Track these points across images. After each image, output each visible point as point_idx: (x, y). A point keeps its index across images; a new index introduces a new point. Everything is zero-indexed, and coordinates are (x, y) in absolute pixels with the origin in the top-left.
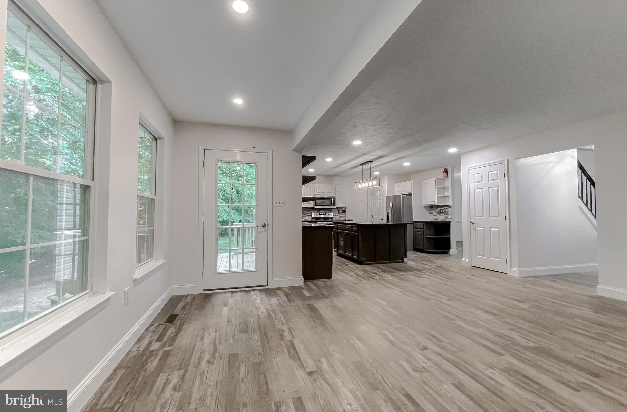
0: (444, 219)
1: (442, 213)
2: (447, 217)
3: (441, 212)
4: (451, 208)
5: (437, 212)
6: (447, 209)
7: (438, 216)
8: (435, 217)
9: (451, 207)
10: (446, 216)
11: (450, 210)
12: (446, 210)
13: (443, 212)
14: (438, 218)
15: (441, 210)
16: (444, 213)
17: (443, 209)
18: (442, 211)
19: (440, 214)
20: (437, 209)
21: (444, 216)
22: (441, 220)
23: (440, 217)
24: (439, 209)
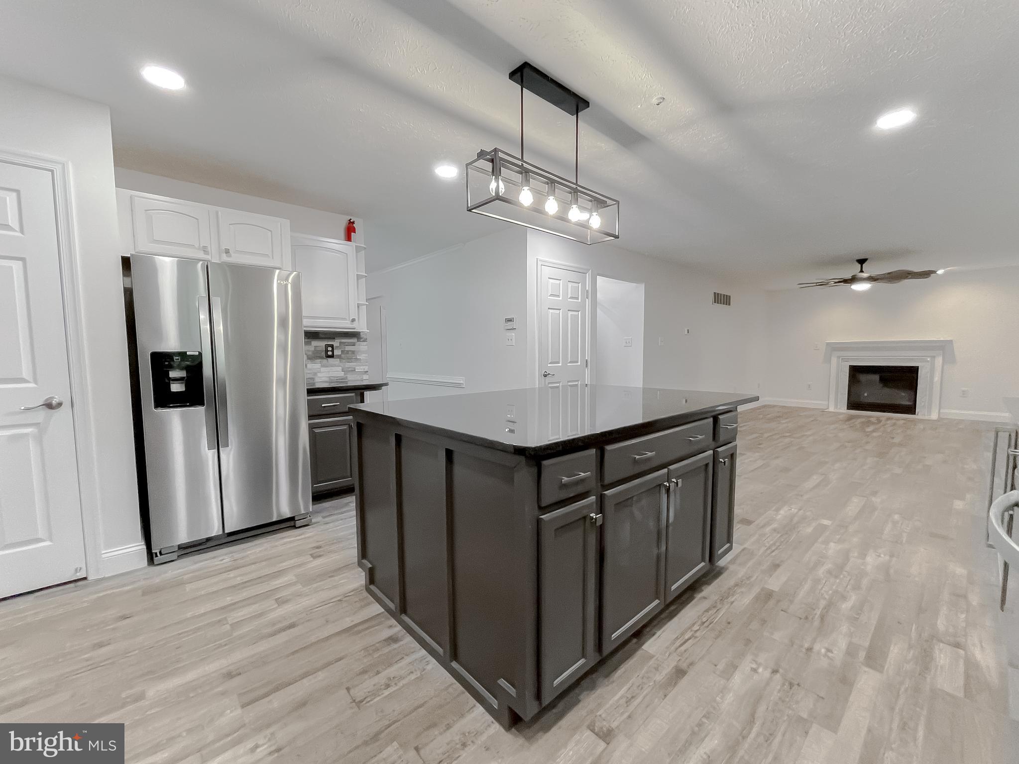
0: (342, 374)
1: (332, 356)
2: (354, 370)
3: (330, 353)
4: (365, 343)
5: (310, 353)
6: (354, 345)
7: (315, 366)
9: (365, 340)
10: (348, 365)
11: (362, 347)
12: (348, 348)
13: (336, 352)
14: (315, 374)
15: (327, 346)
16: (339, 357)
17: (336, 343)
18: (333, 351)
19: (325, 361)
20: (311, 345)
21: (341, 368)
22: (327, 379)
23: (323, 369)
24: (321, 344)
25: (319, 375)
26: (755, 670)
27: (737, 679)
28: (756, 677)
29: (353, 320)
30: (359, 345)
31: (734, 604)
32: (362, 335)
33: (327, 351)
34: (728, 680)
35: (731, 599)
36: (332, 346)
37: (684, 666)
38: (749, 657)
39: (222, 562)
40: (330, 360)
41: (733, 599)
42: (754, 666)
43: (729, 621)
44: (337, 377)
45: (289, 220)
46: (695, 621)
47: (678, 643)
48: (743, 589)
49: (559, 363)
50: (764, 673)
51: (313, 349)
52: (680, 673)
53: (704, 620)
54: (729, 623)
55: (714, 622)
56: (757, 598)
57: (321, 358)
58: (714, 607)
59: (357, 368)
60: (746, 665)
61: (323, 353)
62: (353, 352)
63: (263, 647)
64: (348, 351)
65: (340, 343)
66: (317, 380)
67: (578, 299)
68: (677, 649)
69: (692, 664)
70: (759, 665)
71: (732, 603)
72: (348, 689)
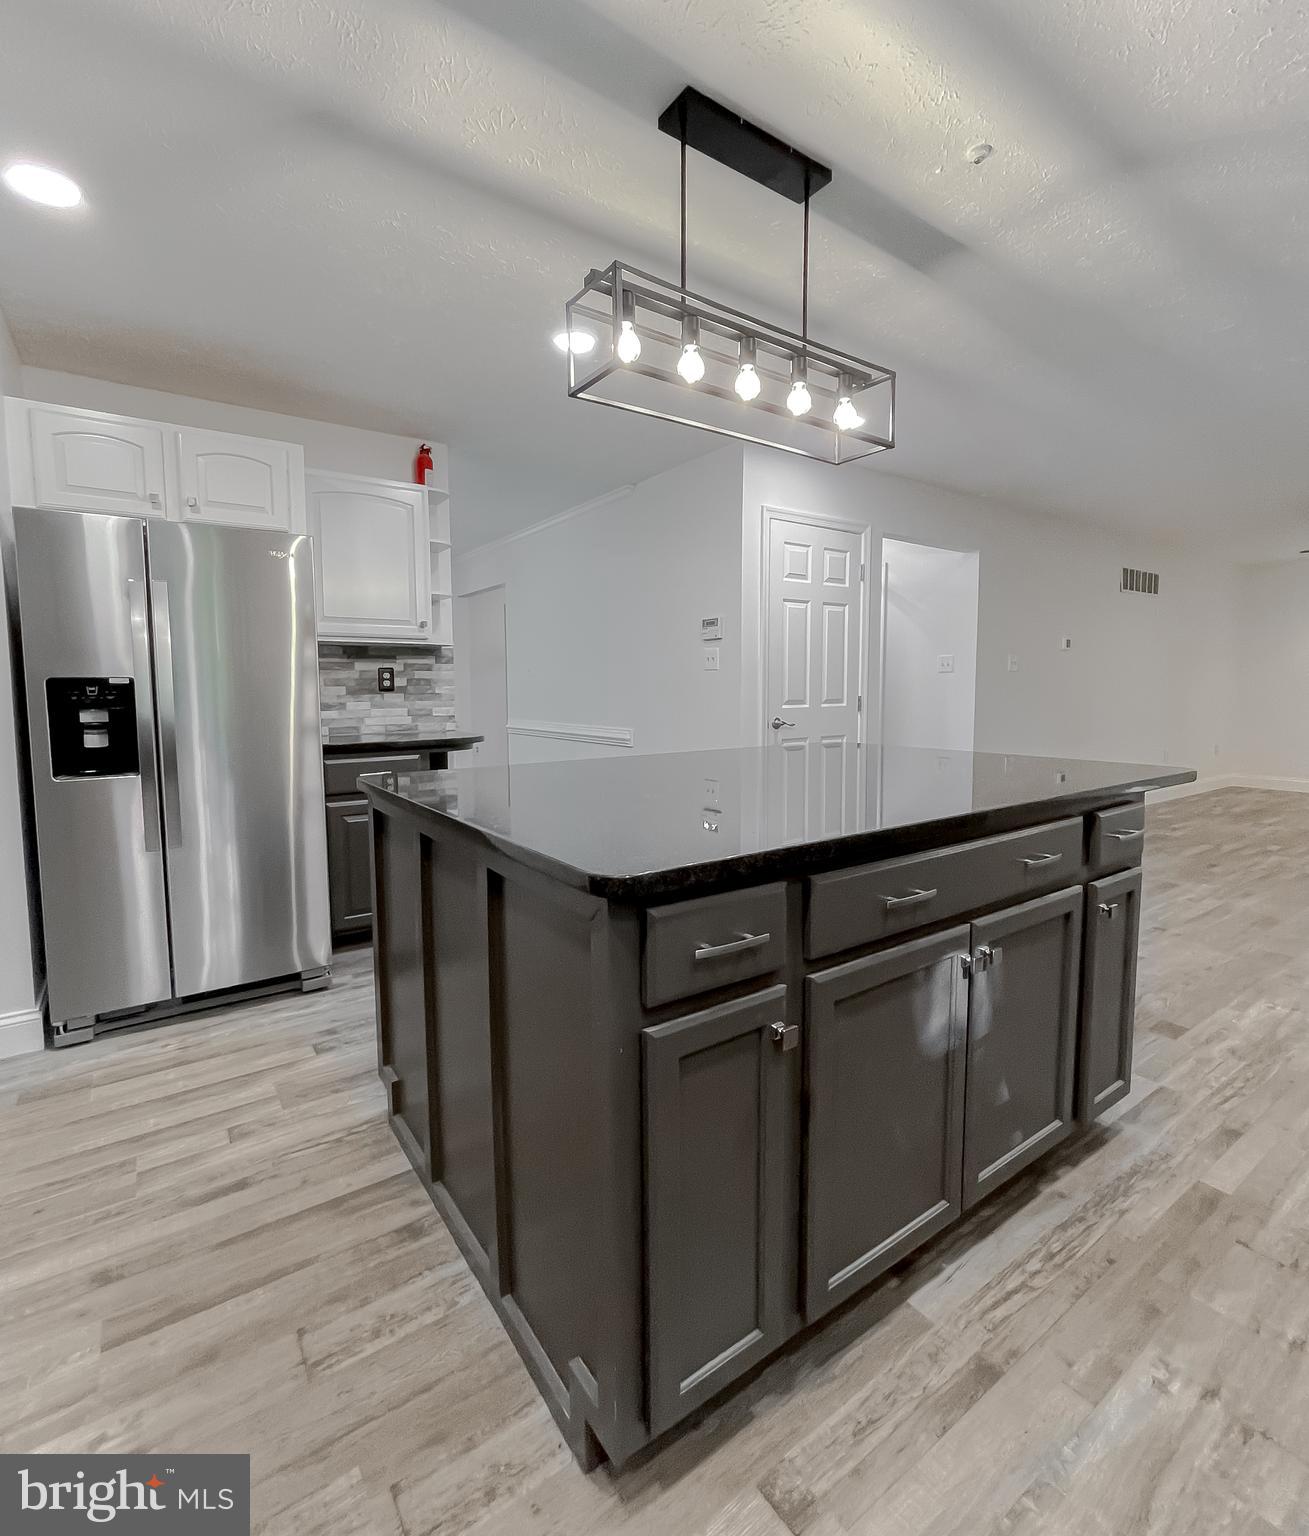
0: (408, 721)
1: (391, 689)
2: (429, 714)
3: (387, 684)
4: (449, 666)
5: (352, 684)
7: (360, 706)
8: (332, 714)
9: (450, 661)
10: (419, 704)
11: (442, 672)
12: (418, 675)
13: (399, 682)
14: (361, 720)
15: (381, 671)
16: (403, 690)
17: (397, 666)
18: (392, 679)
19: (378, 698)
20: (353, 668)
21: (406, 709)
22: (382, 730)
23: (375, 712)
24: (371, 667)
25: (368, 721)
26: (1161, 1387)
27: (1118, 1401)
28: (1162, 1402)
29: (423, 625)
30: (439, 669)
31: (1127, 1216)
32: (444, 652)
33: (381, 680)
34: (1096, 1404)
35: (1121, 1204)
36: (391, 671)
37: (997, 1358)
38: (1151, 1352)
39: (165, 1050)
40: (387, 695)
41: (1125, 1205)
42: (1161, 1375)
43: (1112, 1256)
44: (400, 726)
45: (302, 447)
46: (1036, 1248)
47: (988, 1300)
48: (1150, 1184)
49: (805, 703)
50: (1182, 1396)
51: (357, 676)
52: (985, 1374)
53: (1055, 1247)
54: (1111, 1262)
55: (1078, 1255)
56: (1182, 1207)
57: (372, 692)
58: (1081, 1220)
59: (434, 709)
60: (1142, 1372)
61: (374, 684)
62: (428, 682)
63: (180, 1223)
64: (419, 680)
65: (405, 665)
66: (364, 730)
67: (845, 583)
68: (985, 1312)
69: (1013, 1354)
70: (1173, 1373)
71: (1123, 1213)
72: (301, 1332)
